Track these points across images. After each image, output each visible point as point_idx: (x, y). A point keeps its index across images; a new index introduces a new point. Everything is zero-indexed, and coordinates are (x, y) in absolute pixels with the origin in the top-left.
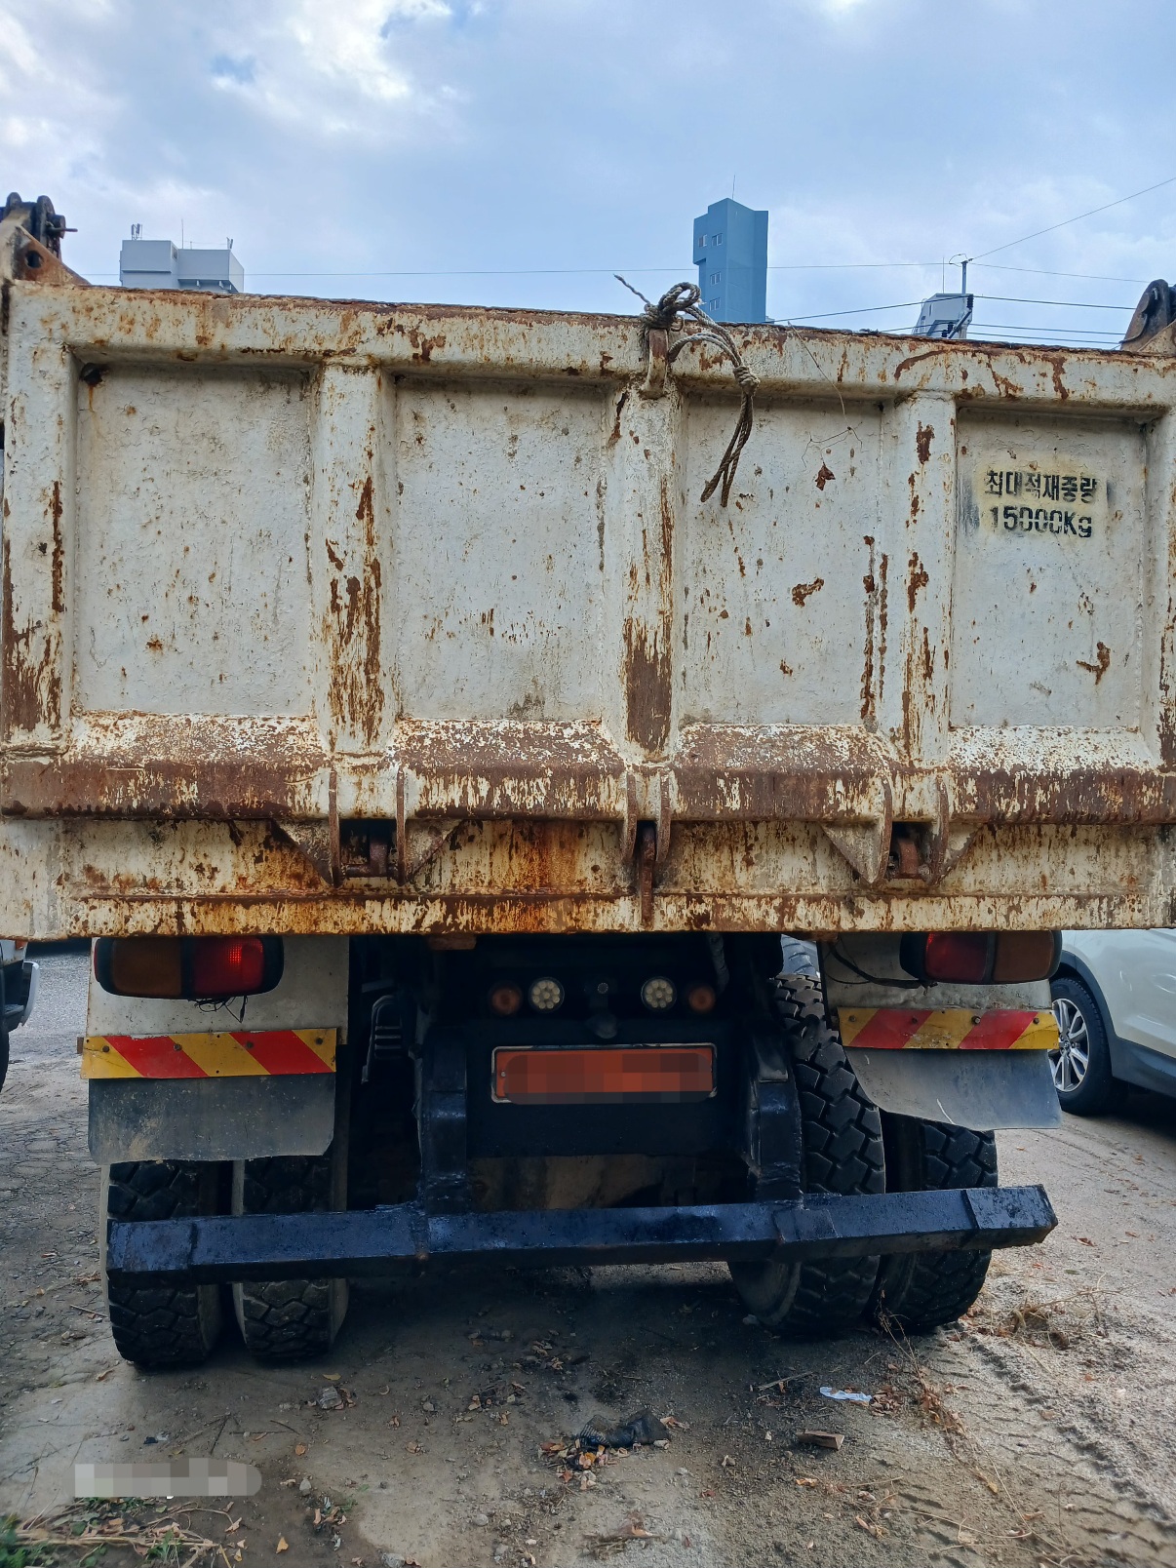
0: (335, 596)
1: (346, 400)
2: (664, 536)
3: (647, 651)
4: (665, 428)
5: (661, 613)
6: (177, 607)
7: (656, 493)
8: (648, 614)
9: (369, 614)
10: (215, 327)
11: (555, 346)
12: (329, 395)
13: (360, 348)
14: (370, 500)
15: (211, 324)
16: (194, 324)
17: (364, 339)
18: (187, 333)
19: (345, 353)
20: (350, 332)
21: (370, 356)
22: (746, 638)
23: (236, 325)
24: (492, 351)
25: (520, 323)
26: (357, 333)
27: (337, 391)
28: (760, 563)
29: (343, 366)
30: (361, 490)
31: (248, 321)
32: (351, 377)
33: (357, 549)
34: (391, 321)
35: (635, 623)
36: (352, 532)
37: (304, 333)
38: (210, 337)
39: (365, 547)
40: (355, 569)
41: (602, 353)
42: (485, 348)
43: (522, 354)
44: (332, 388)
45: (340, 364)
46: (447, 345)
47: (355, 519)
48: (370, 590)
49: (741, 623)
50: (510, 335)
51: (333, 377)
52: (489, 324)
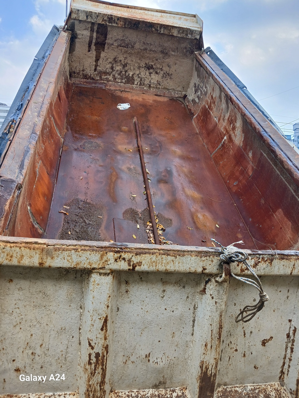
0: (90, 359)
1: (100, 286)
2: (219, 332)
3: (208, 372)
4: (224, 293)
5: (215, 359)
6: (27, 357)
7: (218, 317)
8: (210, 359)
9: (103, 365)
10: (47, 259)
11: (185, 265)
12: (93, 284)
13: (107, 267)
14: (106, 324)
15: (45, 258)
16: (38, 258)
17: (109, 263)
18: (35, 261)
19: (101, 268)
20: (103, 261)
21: (111, 270)
22: (243, 358)
23: (56, 258)
24: (160, 267)
25: (172, 256)
26: (106, 261)
27: (96, 282)
28: (251, 332)
29: (100, 273)
30: (103, 320)
31: (61, 256)
32: (102, 277)
33: (100, 342)
34: (120, 256)
35: (205, 363)
36: (98, 336)
37: (84, 261)
38: (44, 263)
39: (103, 341)
40: (98, 349)
41: (203, 267)
42: (157, 266)
43: (172, 268)
44: (94, 281)
45: (98, 272)
46: (142, 266)
47: (100, 331)
48: (104, 356)
49: (242, 353)
50: (168, 261)
51: (95, 277)
52: (159, 257)
